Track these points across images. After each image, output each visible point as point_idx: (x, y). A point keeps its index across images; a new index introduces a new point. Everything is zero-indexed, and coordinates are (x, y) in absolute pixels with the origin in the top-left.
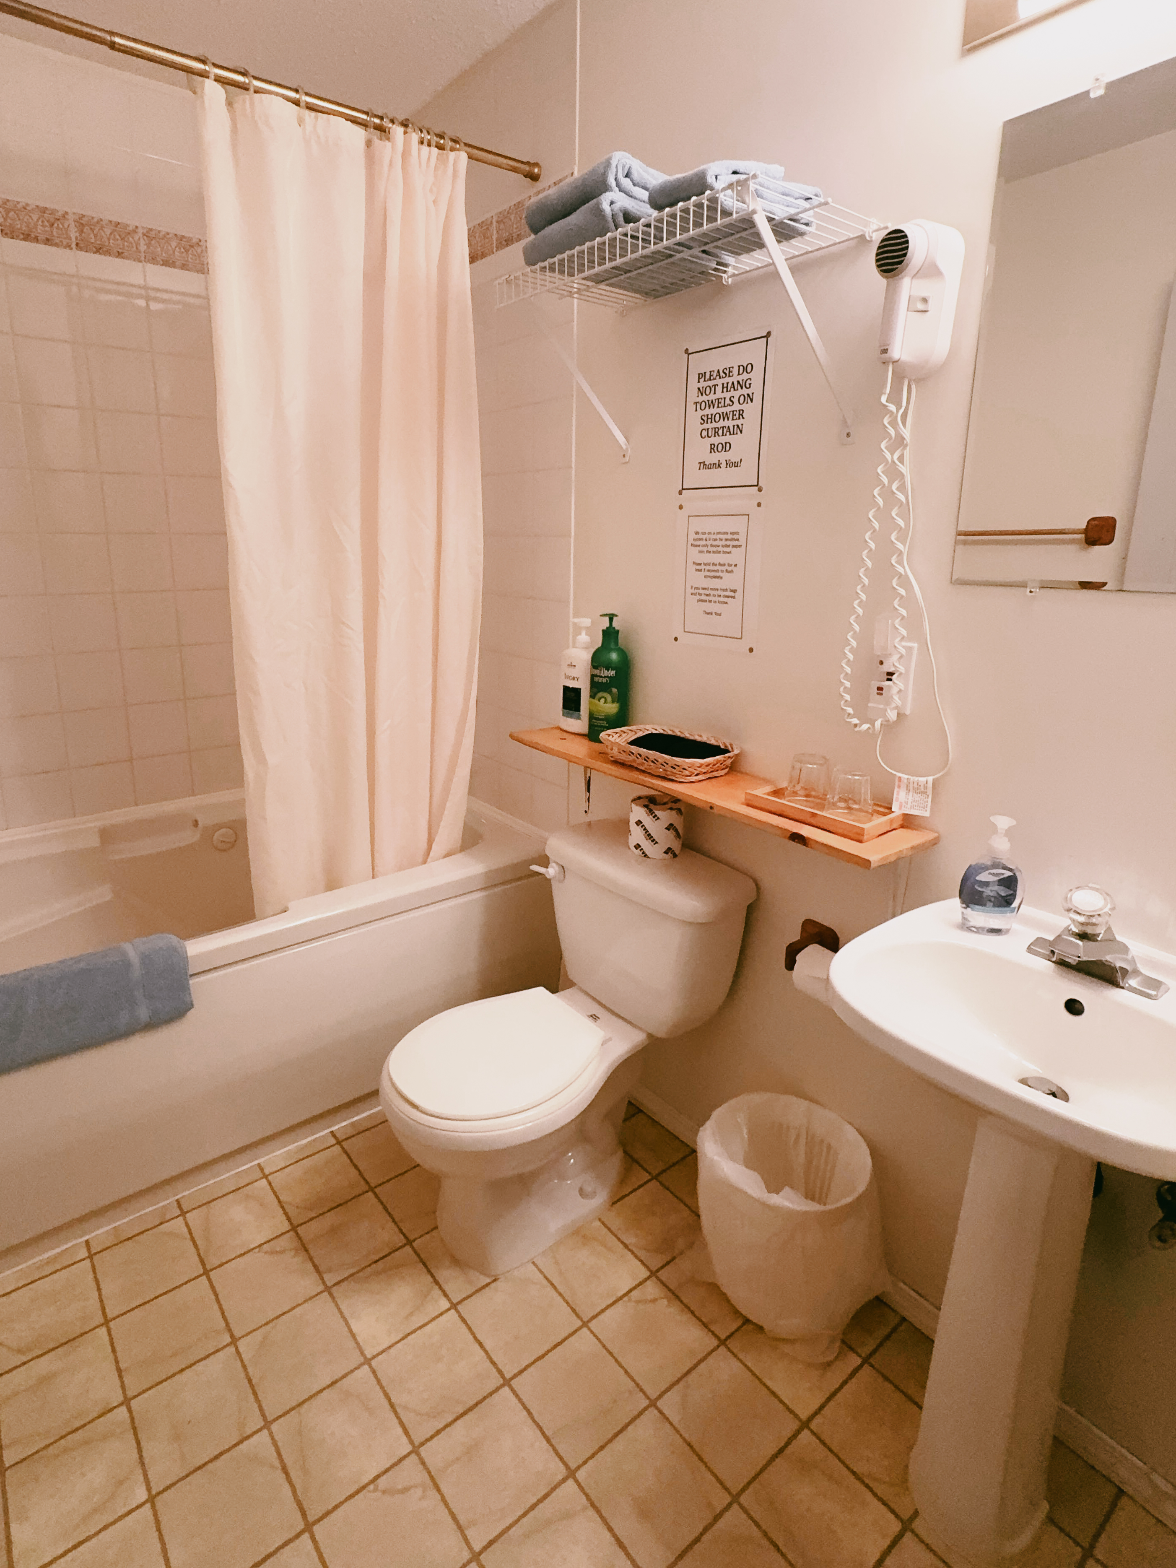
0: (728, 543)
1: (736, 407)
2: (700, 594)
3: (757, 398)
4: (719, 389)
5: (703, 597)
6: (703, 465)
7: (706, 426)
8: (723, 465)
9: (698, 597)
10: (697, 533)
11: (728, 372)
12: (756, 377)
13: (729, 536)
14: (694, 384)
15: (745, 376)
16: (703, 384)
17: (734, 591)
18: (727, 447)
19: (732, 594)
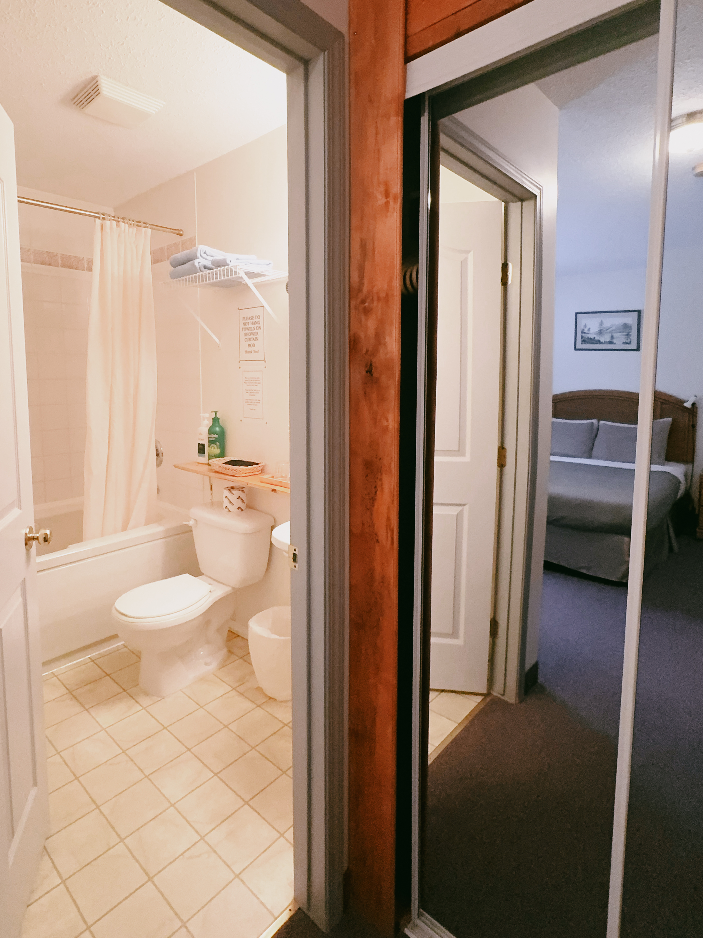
0: (256, 382)
1: (256, 331)
2: (248, 402)
3: (262, 328)
4: (250, 323)
5: (249, 403)
6: (247, 352)
7: (246, 337)
8: (253, 352)
9: (247, 403)
10: (246, 378)
11: (252, 318)
12: (261, 320)
13: (257, 379)
14: (242, 322)
15: (257, 320)
16: (244, 321)
17: (259, 400)
18: (253, 345)
19: (259, 402)
